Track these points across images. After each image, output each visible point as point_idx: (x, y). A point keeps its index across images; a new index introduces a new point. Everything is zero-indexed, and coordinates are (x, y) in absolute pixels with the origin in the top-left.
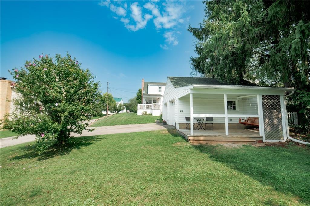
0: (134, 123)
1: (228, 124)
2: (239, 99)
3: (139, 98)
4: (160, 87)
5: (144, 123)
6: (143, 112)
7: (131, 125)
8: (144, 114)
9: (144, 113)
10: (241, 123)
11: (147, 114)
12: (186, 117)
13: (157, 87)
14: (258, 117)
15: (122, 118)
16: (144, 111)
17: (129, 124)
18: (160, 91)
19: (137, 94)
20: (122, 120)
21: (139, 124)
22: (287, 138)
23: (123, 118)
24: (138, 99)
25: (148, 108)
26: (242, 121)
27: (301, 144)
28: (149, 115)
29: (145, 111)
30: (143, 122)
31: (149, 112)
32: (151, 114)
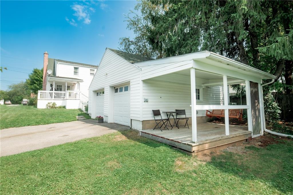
0: (36, 122)
1: (197, 117)
2: (204, 87)
3: (35, 83)
4: (76, 68)
5: (58, 122)
6: (49, 103)
7: (29, 126)
8: (50, 107)
9: (51, 105)
10: (207, 115)
11: (57, 106)
12: (153, 111)
13: (71, 68)
14: (246, 108)
15: (6, 114)
16: (50, 101)
17: (25, 126)
18: (76, 73)
19: (30, 76)
20: (6, 119)
21: (48, 124)
22: (264, 130)
23: (8, 115)
24: (31, 85)
25: (57, 96)
26: (208, 113)
27: (280, 136)
28: (60, 107)
29: (53, 101)
30: (55, 121)
31: (59, 103)
32: (64, 107)
